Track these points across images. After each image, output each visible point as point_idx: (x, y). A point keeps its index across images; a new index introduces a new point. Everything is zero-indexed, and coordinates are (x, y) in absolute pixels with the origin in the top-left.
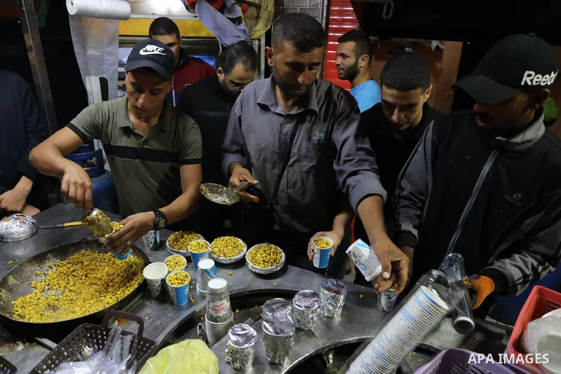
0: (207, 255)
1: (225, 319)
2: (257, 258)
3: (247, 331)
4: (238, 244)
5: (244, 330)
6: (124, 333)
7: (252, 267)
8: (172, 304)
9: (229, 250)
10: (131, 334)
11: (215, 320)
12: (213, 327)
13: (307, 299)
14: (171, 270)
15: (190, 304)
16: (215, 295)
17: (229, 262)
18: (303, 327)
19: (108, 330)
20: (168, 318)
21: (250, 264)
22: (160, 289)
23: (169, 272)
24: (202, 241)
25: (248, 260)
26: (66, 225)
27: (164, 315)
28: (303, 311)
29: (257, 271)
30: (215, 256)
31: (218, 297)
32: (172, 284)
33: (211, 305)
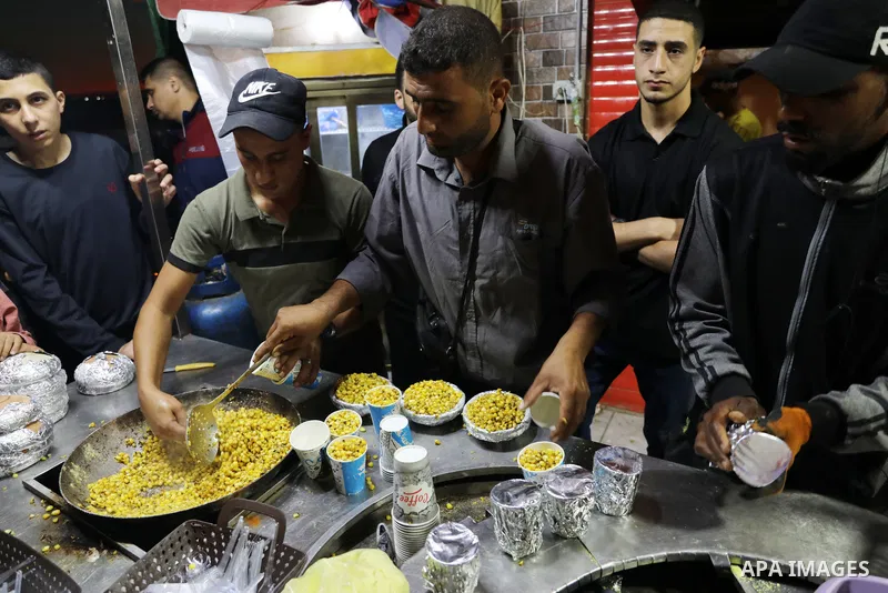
0: (397, 410)
1: (426, 517)
2: (481, 414)
3: (461, 536)
4: (450, 391)
5: (455, 532)
6: (253, 537)
7: (473, 430)
8: (338, 492)
9: (432, 403)
10: (265, 539)
11: (408, 518)
12: (405, 531)
13: (570, 481)
14: (335, 435)
15: (369, 492)
16: (408, 473)
17: (434, 422)
18: (563, 531)
19: (228, 533)
20: (331, 515)
21: (470, 425)
22: (319, 465)
23: (332, 438)
24: (390, 387)
25: (466, 419)
26: (178, 368)
27: (325, 510)
28: (563, 502)
29: (483, 438)
30: (412, 413)
31: (411, 477)
32: (338, 457)
33: (401, 491)
